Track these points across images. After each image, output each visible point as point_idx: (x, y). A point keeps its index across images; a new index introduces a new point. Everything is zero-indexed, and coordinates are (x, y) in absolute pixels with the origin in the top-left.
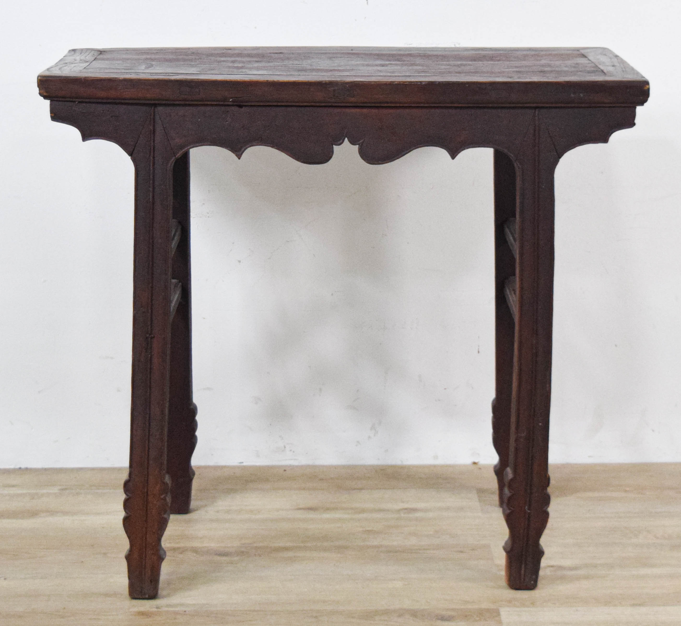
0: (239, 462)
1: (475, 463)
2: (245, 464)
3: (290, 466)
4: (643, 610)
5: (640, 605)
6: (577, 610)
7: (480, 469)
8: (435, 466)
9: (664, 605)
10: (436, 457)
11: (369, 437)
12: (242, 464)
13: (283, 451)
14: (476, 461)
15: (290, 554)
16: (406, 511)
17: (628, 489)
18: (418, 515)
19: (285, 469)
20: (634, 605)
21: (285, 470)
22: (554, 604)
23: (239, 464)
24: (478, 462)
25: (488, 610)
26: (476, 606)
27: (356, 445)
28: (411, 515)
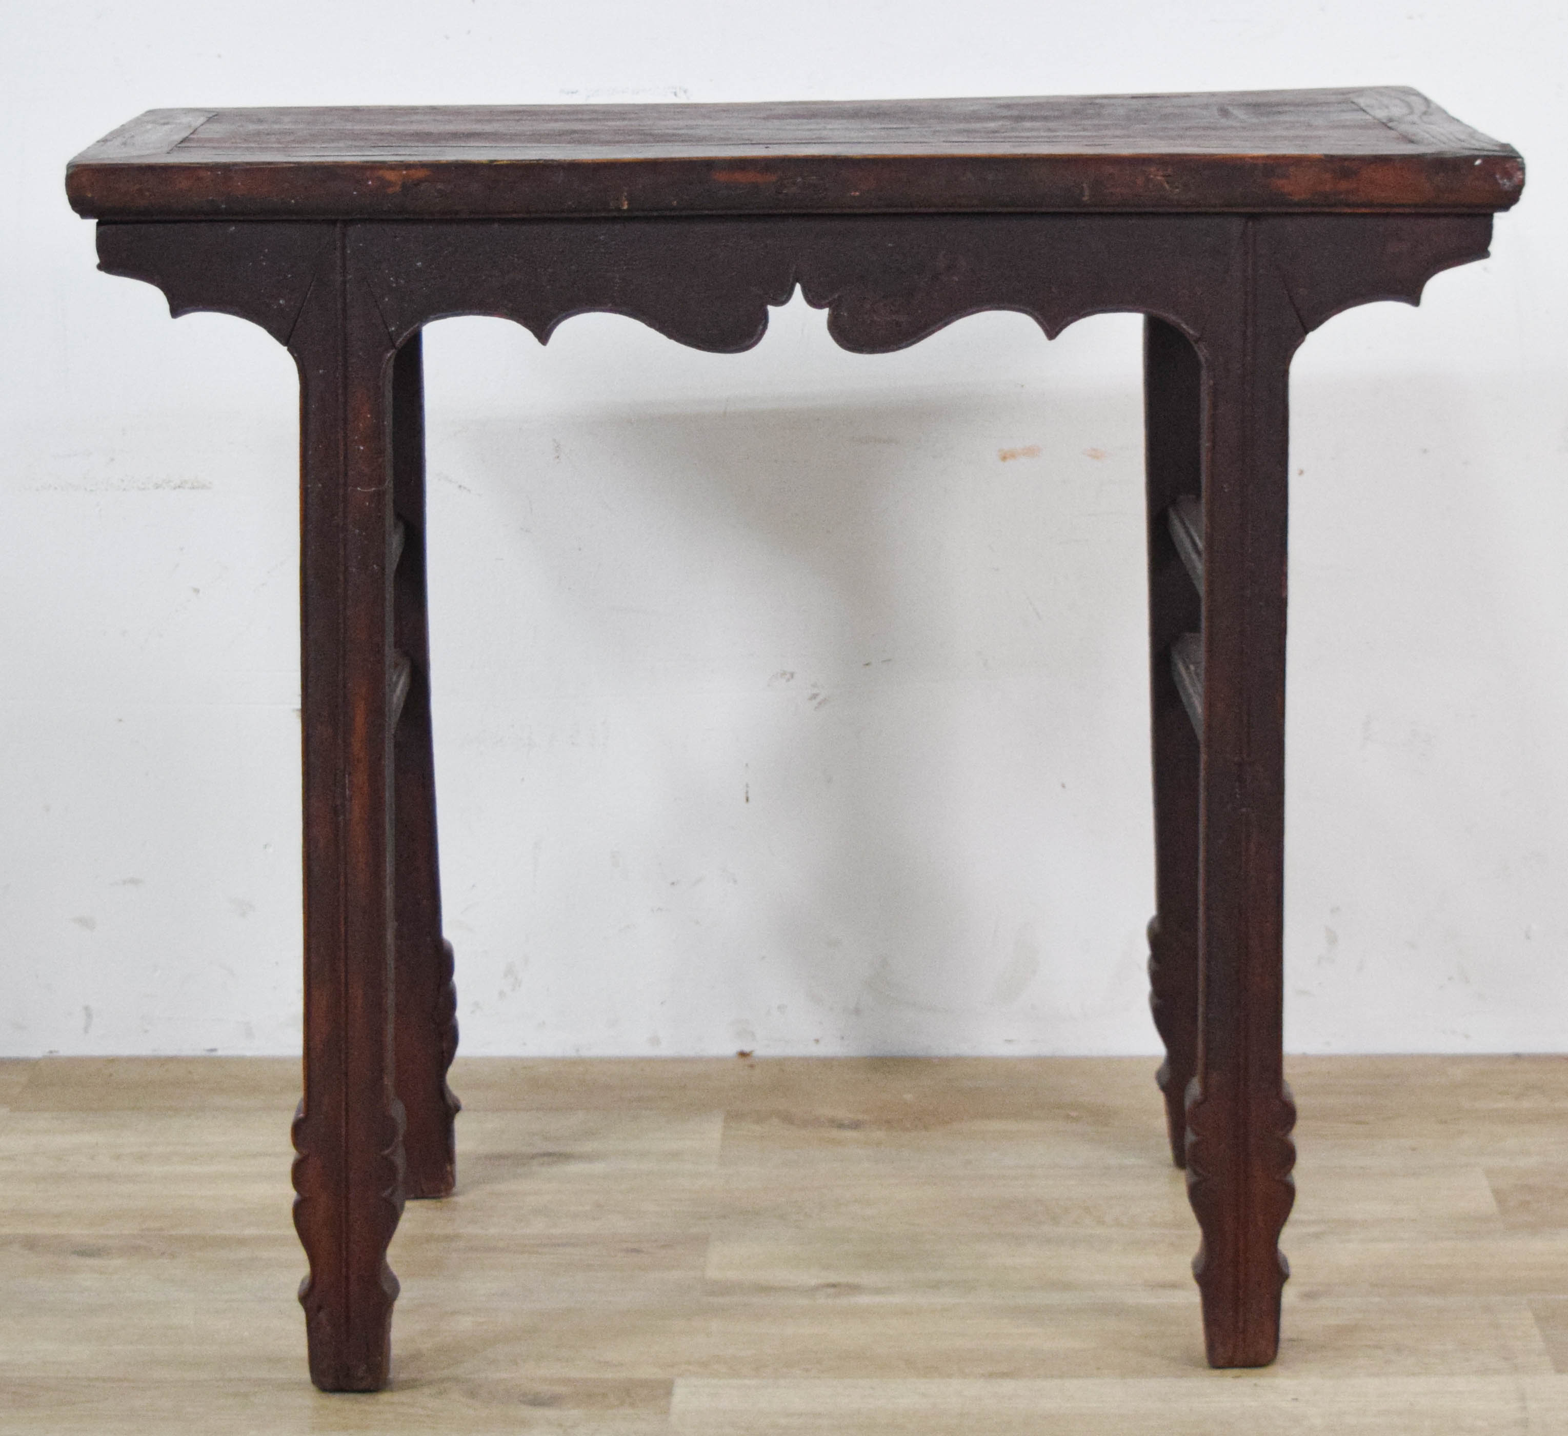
0: (209, 1047)
1: (743, 1054)
2: (220, 1053)
4: (1008, 1386)
5: (1004, 1375)
7: (751, 1067)
9: (1061, 1377)
10: (655, 1041)
11: (502, 994)
12: (214, 1054)
14: (747, 1049)
17: (1074, 1114)
20: (991, 1375)
22: (807, 1370)
23: (208, 1054)
24: (750, 1053)
25: (644, 1383)
26: (620, 1375)
27: (473, 1012)
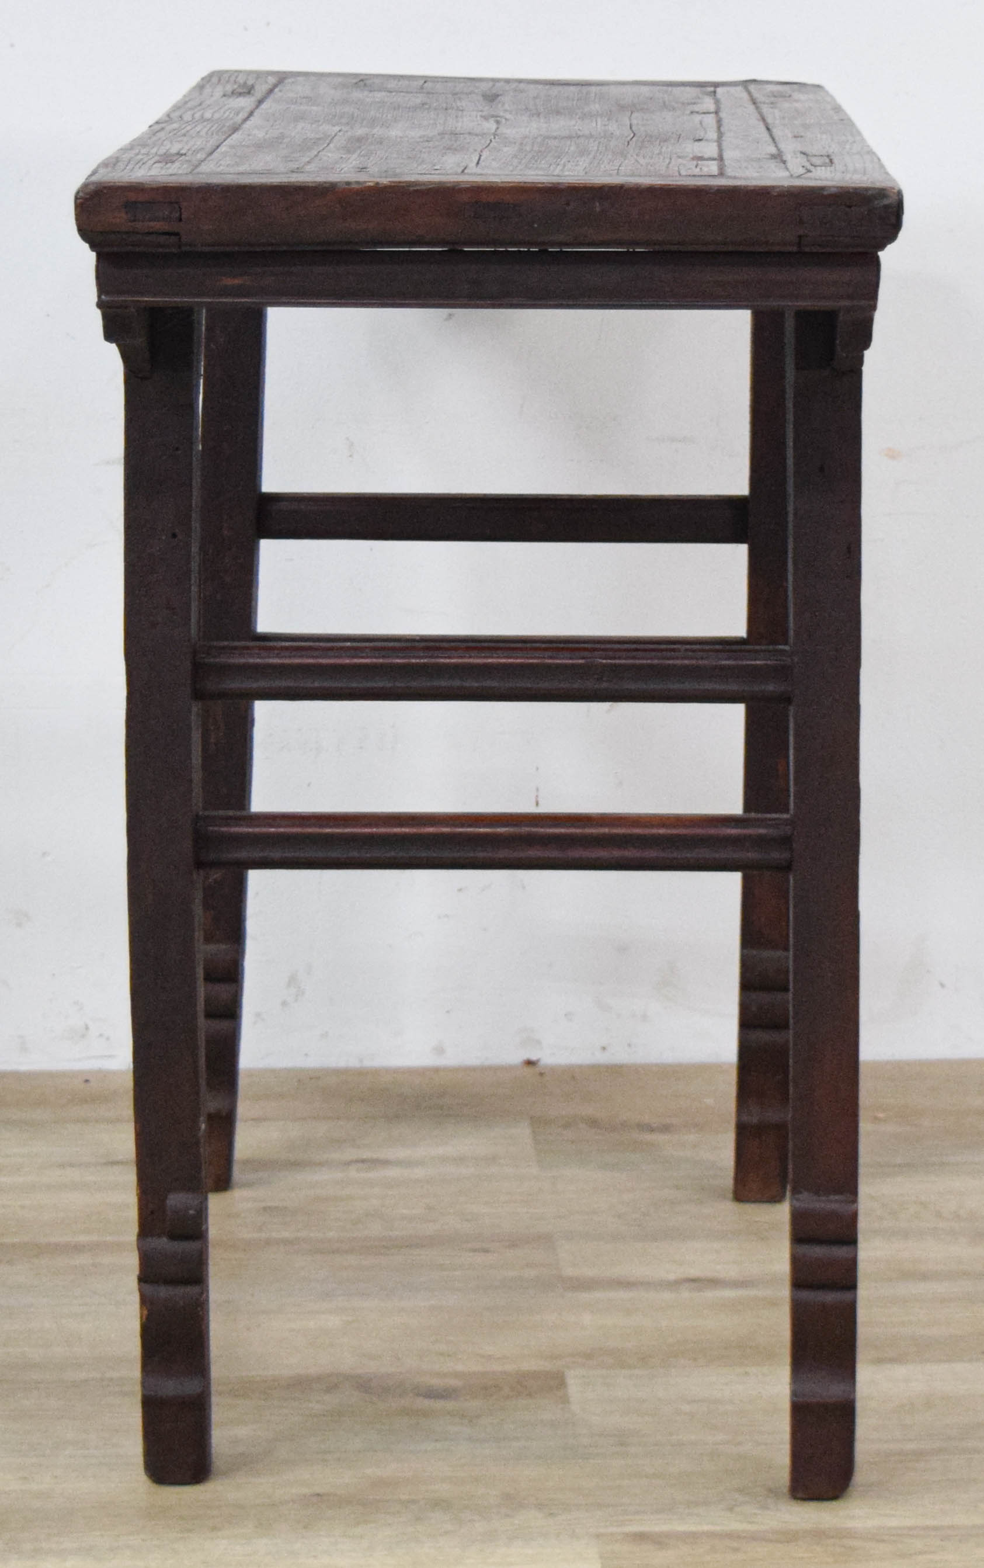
1: (530, 1063)
3: (100, 1071)
4: (899, 1371)
5: (892, 1360)
6: (746, 1373)
7: (541, 1074)
8: (436, 1070)
10: (440, 1051)
11: (284, 1004)
13: (83, 1036)
14: (534, 1058)
15: (83, 1260)
16: (360, 1165)
18: (393, 1172)
19: (88, 1079)
21: (87, 1081)
24: (538, 1061)
25: (538, 1375)
26: (509, 1367)
27: (254, 1023)
28: (372, 1175)
